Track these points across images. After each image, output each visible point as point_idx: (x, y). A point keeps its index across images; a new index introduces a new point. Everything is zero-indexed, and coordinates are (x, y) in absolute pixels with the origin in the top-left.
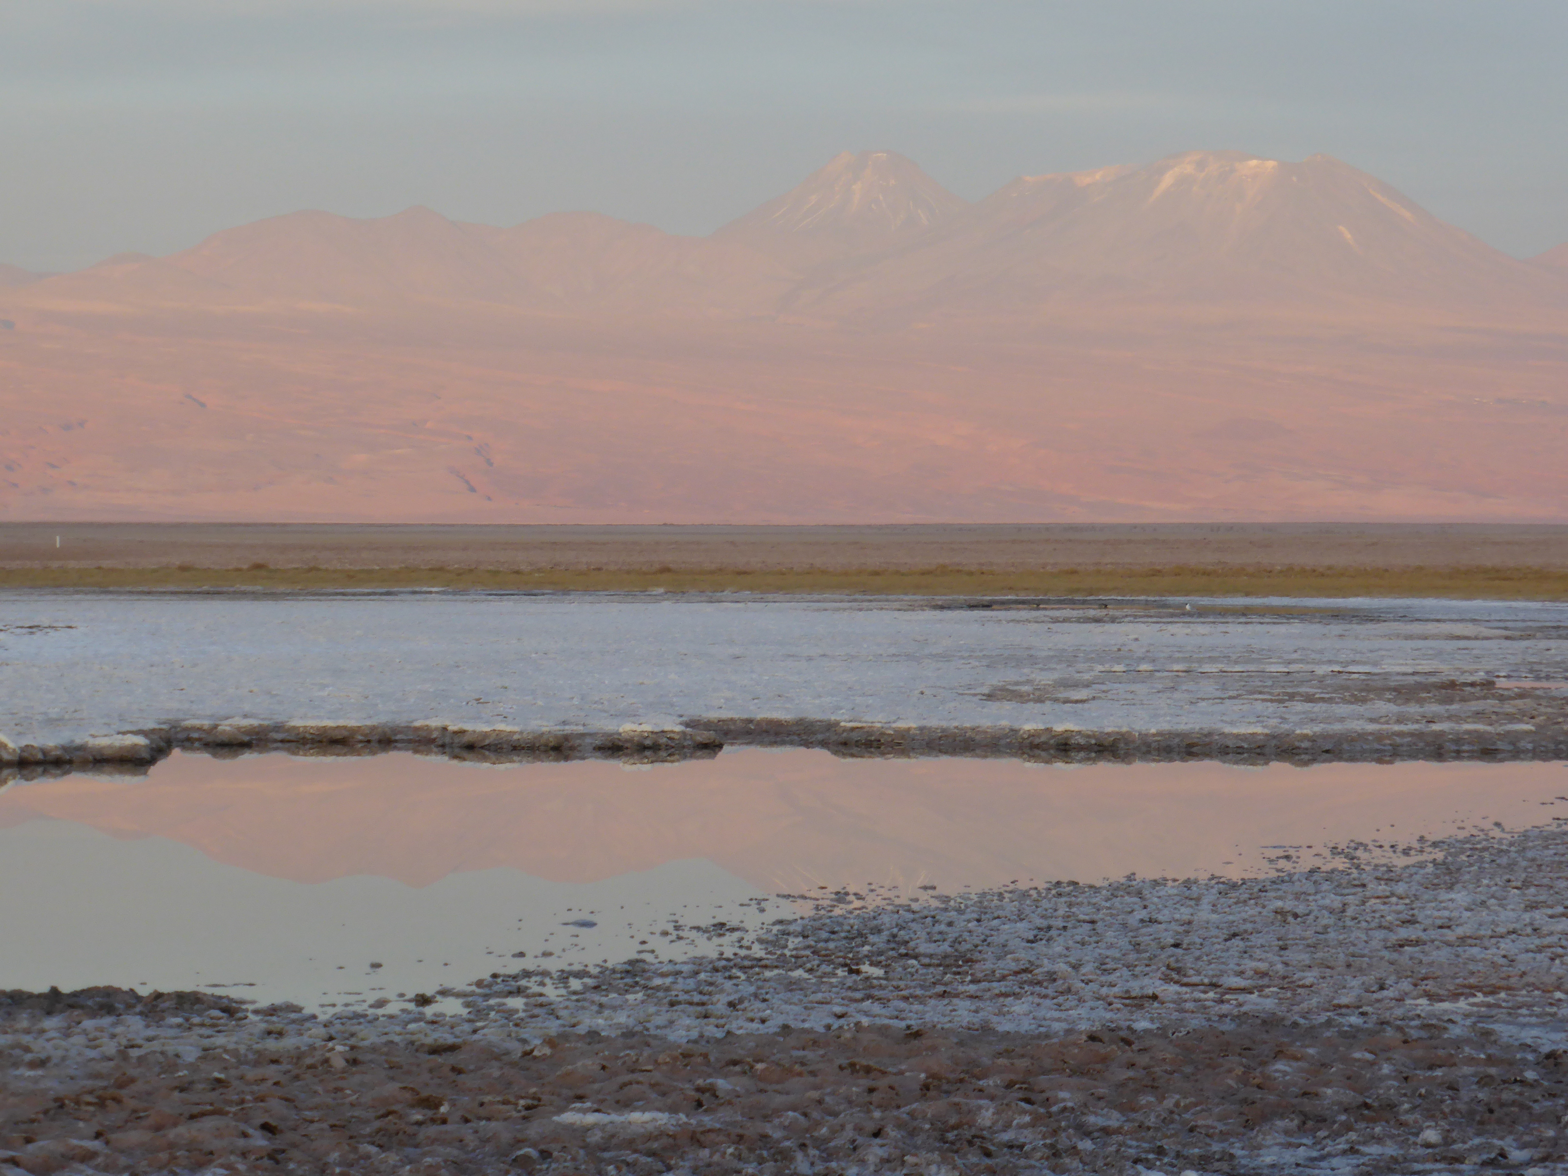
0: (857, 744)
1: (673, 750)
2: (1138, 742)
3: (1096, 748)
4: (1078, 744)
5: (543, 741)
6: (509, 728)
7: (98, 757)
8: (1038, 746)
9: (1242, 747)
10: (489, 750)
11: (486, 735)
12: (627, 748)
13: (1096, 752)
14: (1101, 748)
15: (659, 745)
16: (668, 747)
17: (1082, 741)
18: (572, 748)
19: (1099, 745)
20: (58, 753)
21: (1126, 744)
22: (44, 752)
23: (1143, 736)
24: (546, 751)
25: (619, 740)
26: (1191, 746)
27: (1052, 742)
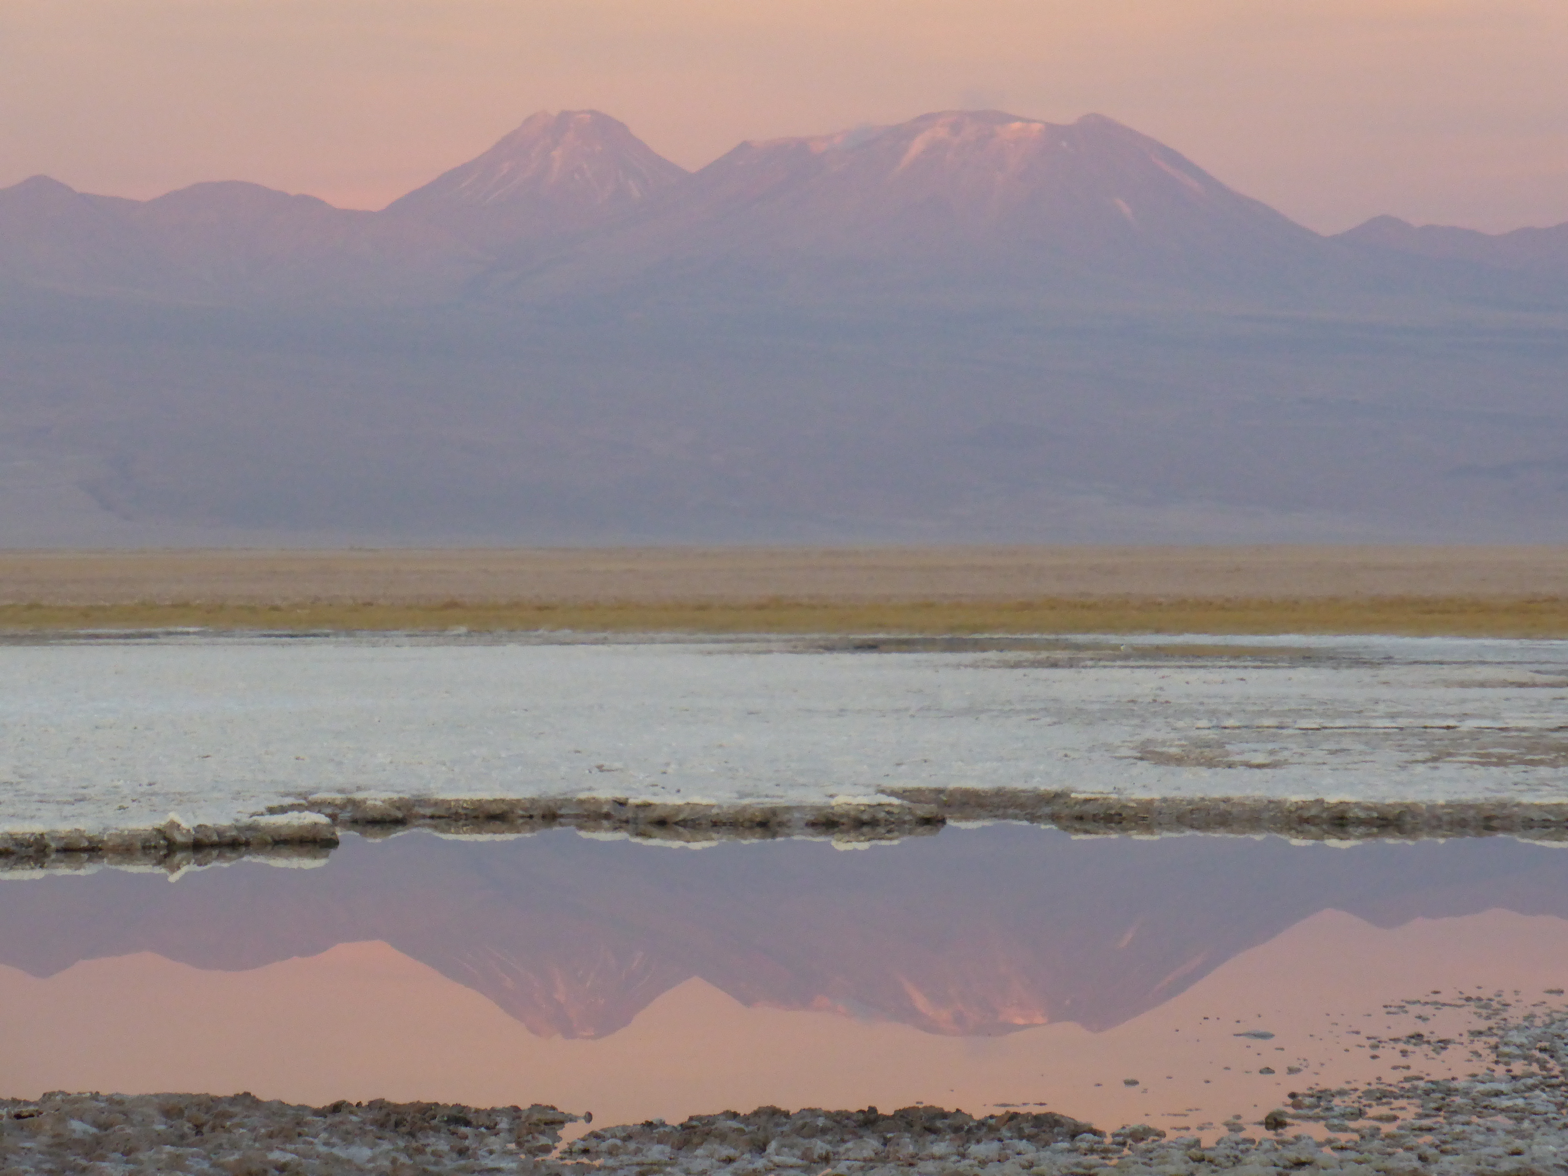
0: (1095, 818)
1: (893, 826)
2: (1427, 815)
3: (1379, 822)
4: (1358, 818)
5: (747, 815)
6: (705, 801)
7: (277, 838)
8: (1307, 821)
9: (1549, 820)
10: (685, 826)
11: (679, 809)
12: (843, 824)
13: (1378, 827)
14: (1384, 822)
15: (878, 821)
16: (887, 822)
17: (1362, 815)
18: (781, 824)
19: (1382, 819)
20: (234, 833)
21: (1413, 817)
22: (220, 833)
23: (1432, 807)
24: (751, 828)
25: (833, 814)
26: (1489, 818)
27: (1325, 815)
